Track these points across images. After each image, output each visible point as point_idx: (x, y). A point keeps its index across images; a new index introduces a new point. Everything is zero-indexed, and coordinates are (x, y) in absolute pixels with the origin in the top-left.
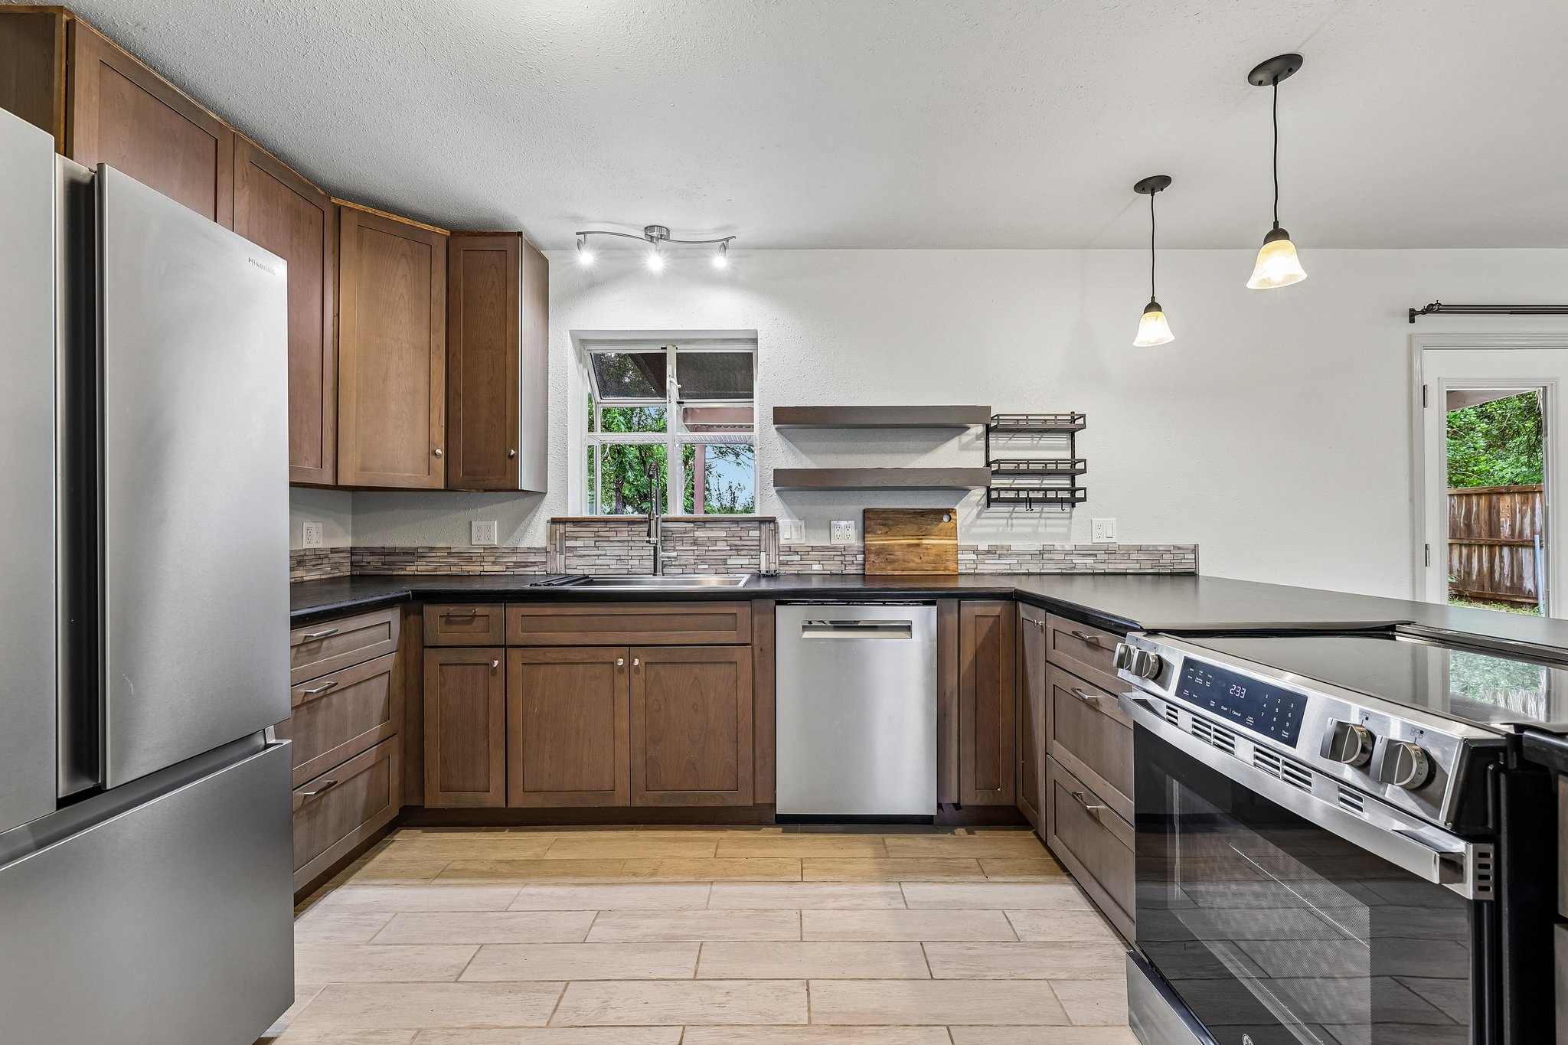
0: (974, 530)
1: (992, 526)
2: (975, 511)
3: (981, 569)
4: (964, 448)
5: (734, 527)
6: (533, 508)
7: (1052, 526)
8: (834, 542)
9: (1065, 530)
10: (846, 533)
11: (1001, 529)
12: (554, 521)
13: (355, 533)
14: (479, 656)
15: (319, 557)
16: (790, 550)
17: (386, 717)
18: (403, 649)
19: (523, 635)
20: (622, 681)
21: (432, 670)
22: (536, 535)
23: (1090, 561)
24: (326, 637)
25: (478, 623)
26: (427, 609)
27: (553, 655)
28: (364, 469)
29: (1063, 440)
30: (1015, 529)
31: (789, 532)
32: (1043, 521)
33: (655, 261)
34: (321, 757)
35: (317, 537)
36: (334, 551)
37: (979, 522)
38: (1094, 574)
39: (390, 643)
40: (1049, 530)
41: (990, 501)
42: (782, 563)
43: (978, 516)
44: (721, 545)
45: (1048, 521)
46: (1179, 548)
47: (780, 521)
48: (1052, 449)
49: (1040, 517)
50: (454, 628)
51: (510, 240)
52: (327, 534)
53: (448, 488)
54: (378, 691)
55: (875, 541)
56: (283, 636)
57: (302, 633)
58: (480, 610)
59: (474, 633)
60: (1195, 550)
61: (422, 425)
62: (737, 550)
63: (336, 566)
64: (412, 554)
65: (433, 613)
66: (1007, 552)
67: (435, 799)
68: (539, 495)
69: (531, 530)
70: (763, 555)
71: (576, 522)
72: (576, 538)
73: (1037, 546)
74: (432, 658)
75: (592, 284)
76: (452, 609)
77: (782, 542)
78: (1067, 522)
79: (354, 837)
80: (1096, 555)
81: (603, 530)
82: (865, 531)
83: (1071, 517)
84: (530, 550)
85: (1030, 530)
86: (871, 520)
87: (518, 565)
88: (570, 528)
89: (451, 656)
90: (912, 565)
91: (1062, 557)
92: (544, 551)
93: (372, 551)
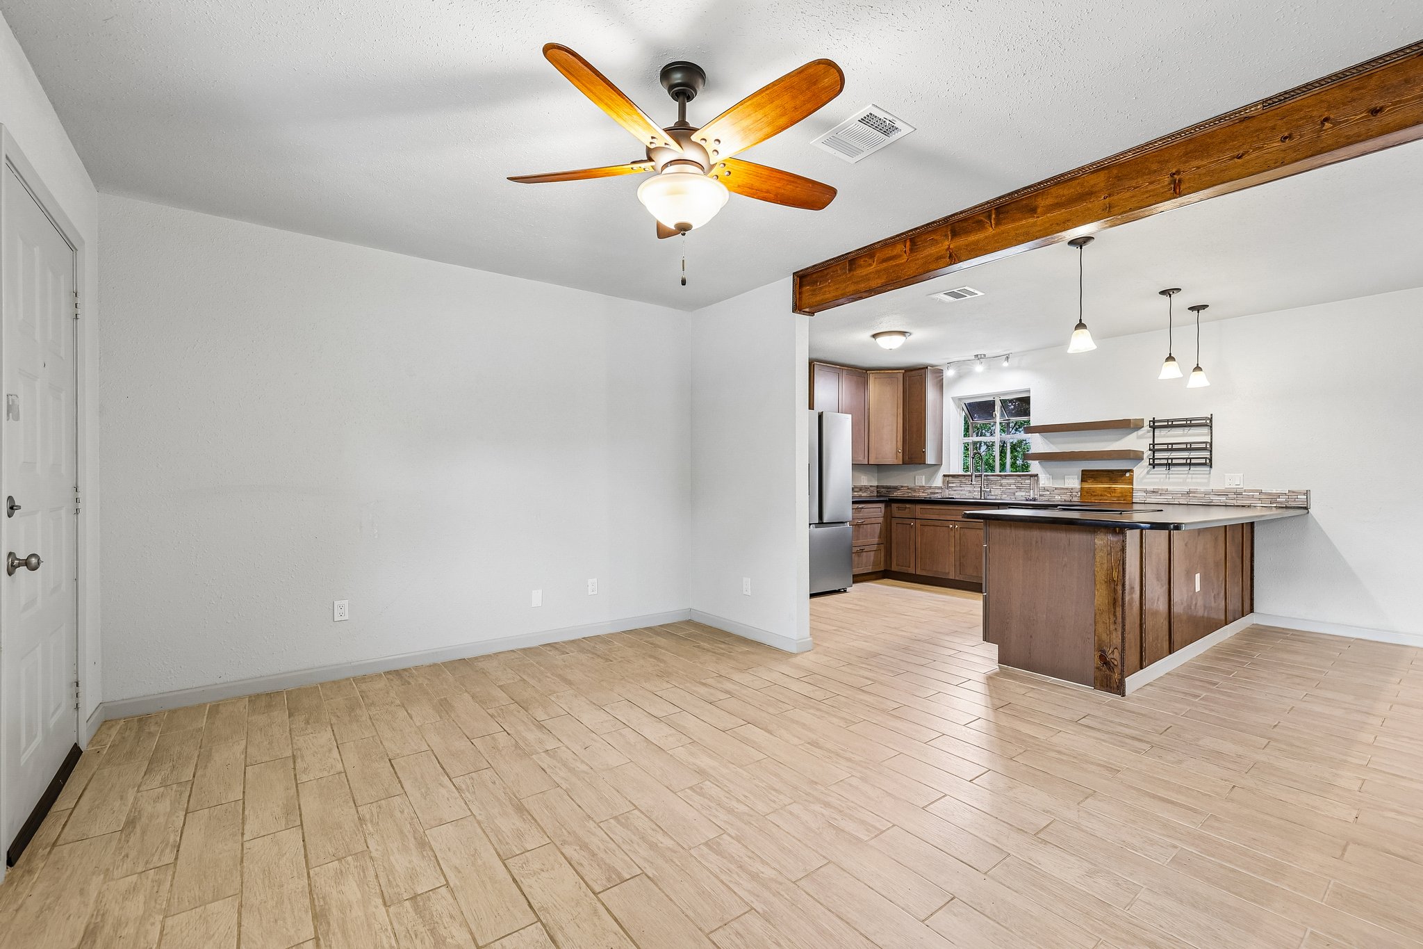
0: (1145, 480)
1: (1157, 478)
2: (1146, 471)
3: (1148, 500)
4: (1139, 437)
5: (1019, 479)
6: (937, 471)
7: (1197, 478)
8: (1066, 486)
9: (1206, 481)
10: (1074, 482)
11: (1162, 480)
12: (944, 476)
13: (878, 480)
14: (907, 521)
15: (866, 488)
16: (1045, 489)
17: (880, 537)
18: (885, 517)
19: (920, 515)
20: (952, 534)
21: (894, 525)
22: (938, 482)
23: (1223, 498)
24: (862, 508)
25: (907, 510)
26: (893, 505)
27: (930, 522)
28: (876, 458)
29: (1206, 430)
30: (1171, 480)
31: (1044, 481)
32: (1190, 476)
33: (979, 368)
34: (860, 542)
35: (866, 480)
36: (871, 486)
37: (1148, 476)
38: (1226, 506)
39: (882, 514)
40: (1194, 480)
41: (1154, 465)
42: (1040, 495)
43: (1148, 473)
44: (1013, 486)
45: (1194, 476)
46: (1293, 492)
47: (1039, 475)
48: (1197, 436)
49: (1188, 474)
50: (900, 511)
51: (923, 371)
52: (869, 481)
53: (904, 463)
54: (877, 528)
55: (1086, 486)
56: (850, 506)
57: (856, 506)
58: (908, 506)
59: (905, 514)
60: (1307, 493)
61: (895, 442)
62: (1020, 488)
63: (872, 492)
64: (896, 488)
65: (894, 506)
66: (1167, 492)
67: (894, 568)
68: (938, 465)
69: (936, 479)
70: (1032, 491)
71: (953, 476)
72: (953, 483)
73: (1186, 489)
74: (894, 521)
75: (960, 377)
76: (900, 505)
77: (1041, 485)
78: (1207, 476)
79: (869, 569)
80: (1227, 495)
81: (963, 480)
82: (1083, 480)
83: (1210, 473)
84: (936, 488)
85: (1181, 480)
86: (1086, 476)
87: (932, 493)
88: (950, 479)
89: (900, 521)
90: (1105, 497)
91: (1203, 495)
92: (941, 488)
93: (883, 487)
